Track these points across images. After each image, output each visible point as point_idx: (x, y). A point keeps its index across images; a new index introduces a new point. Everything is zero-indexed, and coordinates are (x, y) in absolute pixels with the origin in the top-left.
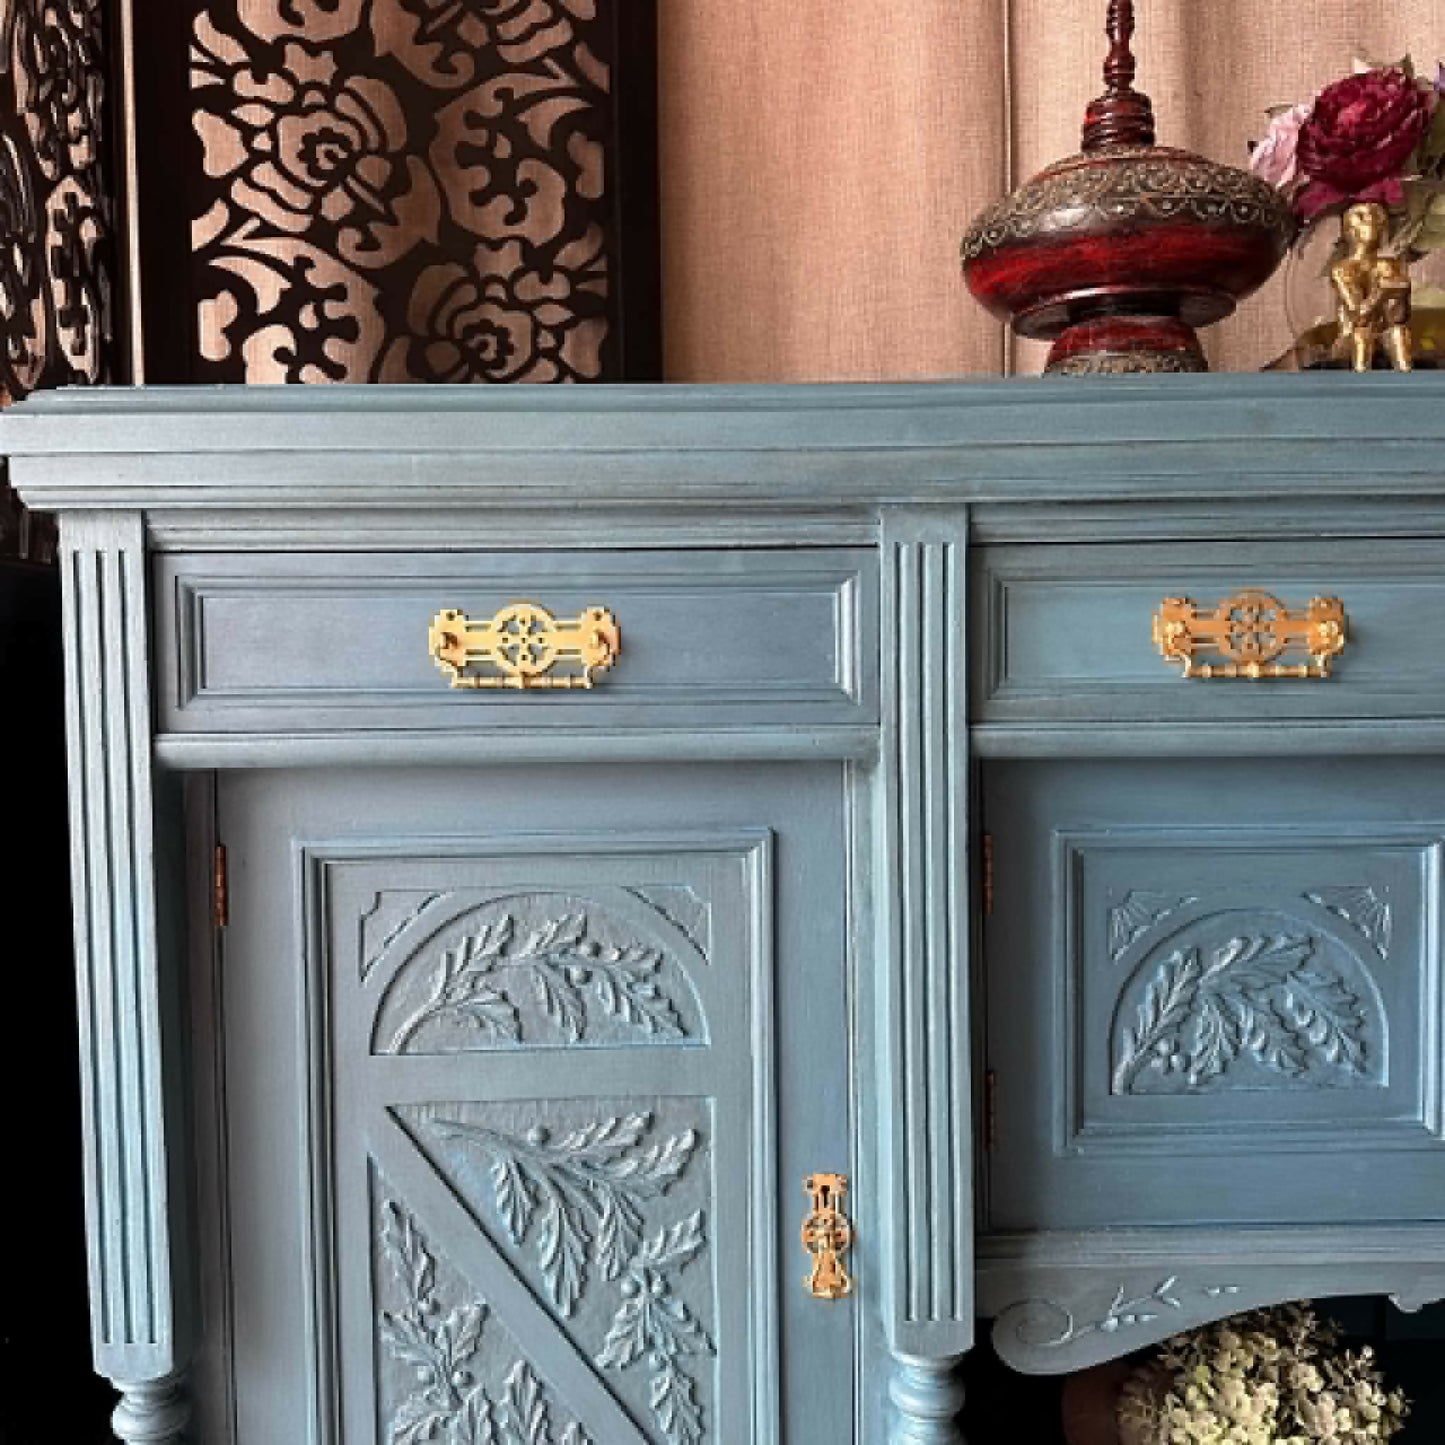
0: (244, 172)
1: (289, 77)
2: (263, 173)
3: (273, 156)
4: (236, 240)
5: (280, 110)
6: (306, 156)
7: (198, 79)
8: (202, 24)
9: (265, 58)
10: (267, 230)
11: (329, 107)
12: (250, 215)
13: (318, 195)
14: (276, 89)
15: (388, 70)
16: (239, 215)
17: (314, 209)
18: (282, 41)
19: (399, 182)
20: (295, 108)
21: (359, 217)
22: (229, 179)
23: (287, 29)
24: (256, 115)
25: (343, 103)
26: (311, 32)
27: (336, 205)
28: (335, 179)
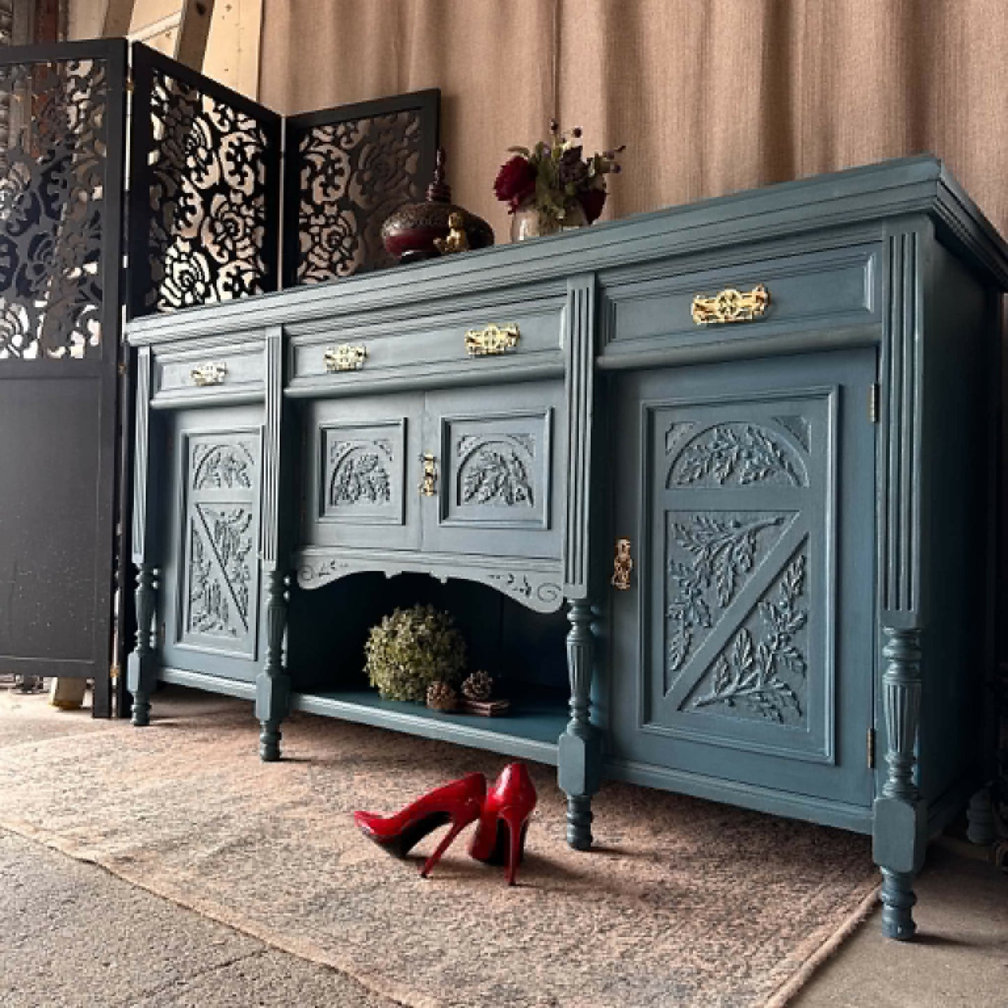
0: (311, 250)
1: (325, 215)
2: (317, 250)
3: (319, 244)
4: (309, 273)
5: (322, 227)
6: (329, 241)
7: (301, 221)
8: (303, 204)
9: (319, 210)
10: (317, 268)
11: (335, 223)
12: (313, 264)
13: (331, 253)
14: (322, 221)
15: (353, 207)
16: (310, 264)
17: (330, 259)
18: (324, 203)
19: (354, 246)
20: (327, 225)
21: (342, 260)
22: (307, 254)
23: (325, 199)
24: (315, 230)
25: (340, 221)
26: (332, 199)
27: (336, 256)
28: (336, 248)
